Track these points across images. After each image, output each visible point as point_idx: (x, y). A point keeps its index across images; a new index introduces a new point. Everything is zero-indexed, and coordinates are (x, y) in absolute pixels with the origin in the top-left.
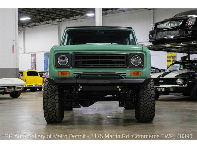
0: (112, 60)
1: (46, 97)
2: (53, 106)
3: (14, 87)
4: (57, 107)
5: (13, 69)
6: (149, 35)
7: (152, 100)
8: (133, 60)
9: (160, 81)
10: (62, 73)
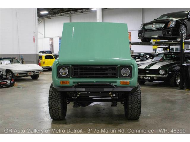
0: (105, 72)
1: (51, 101)
2: (57, 108)
3: (34, 72)
4: (60, 108)
5: (34, 54)
6: (138, 34)
7: (139, 104)
8: (123, 71)
9: (146, 72)
10: (63, 82)
